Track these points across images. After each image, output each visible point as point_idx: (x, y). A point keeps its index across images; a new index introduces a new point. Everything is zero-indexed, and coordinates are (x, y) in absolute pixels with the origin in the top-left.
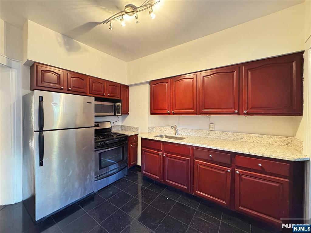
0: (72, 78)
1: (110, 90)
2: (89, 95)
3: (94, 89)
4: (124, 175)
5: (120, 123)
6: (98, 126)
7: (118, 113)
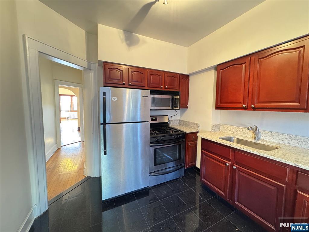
0: (132, 73)
1: (168, 82)
2: (147, 89)
3: (151, 83)
4: (181, 175)
5: (178, 117)
6: (156, 119)
7: (175, 107)
